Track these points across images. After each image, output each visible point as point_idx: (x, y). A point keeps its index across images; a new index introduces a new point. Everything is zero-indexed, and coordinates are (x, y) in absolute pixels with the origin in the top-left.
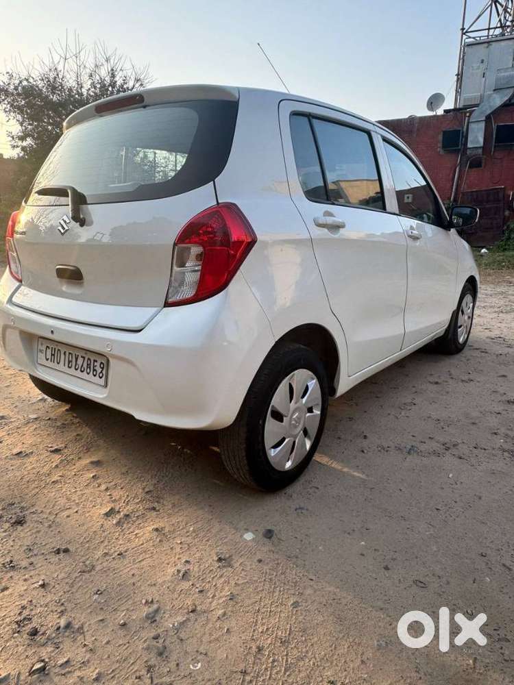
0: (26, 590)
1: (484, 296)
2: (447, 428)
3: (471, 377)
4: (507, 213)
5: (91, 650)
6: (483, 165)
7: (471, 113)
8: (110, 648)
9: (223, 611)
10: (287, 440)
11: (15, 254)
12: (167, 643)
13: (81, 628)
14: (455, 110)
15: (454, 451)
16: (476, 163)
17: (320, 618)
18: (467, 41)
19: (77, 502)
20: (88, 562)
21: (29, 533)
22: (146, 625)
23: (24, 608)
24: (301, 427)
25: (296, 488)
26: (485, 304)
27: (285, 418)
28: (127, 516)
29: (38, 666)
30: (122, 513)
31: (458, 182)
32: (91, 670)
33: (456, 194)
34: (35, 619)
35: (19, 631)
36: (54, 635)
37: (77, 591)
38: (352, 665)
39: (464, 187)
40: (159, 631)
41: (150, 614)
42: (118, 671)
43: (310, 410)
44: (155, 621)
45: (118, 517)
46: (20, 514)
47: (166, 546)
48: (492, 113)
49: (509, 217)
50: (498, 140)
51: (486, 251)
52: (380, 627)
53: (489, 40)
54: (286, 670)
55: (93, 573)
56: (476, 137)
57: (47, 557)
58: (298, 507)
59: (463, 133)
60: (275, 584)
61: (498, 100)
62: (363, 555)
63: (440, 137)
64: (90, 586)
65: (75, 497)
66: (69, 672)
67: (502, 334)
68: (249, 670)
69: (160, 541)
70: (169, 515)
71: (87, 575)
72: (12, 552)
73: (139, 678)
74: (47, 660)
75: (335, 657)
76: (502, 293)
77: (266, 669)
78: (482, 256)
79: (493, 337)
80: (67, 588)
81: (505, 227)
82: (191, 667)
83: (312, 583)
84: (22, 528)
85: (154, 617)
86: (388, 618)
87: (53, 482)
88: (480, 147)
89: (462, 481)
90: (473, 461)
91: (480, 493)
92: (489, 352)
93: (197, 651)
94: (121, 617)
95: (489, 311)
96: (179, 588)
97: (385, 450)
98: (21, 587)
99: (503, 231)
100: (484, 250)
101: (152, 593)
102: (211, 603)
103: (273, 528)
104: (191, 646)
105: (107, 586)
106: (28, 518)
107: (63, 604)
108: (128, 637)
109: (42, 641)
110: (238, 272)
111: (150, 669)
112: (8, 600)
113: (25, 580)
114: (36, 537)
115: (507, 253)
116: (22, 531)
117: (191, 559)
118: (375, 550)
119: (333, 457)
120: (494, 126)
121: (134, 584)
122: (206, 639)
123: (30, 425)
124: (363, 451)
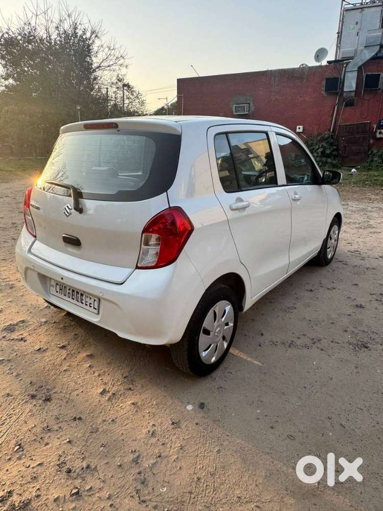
0: (60, 445)
1: (350, 213)
2: (314, 327)
3: (334, 286)
4: (371, 141)
5: (103, 481)
6: (355, 104)
7: (347, 64)
8: (113, 480)
9: (177, 456)
10: (212, 346)
11: (30, 218)
12: (146, 476)
13: (96, 468)
14: (336, 61)
15: (318, 345)
16: (350, 103)
17: (233, 460)
18: (345, 6)
19: (82, 384)
20: (94, 426)
21: (55, 407)
22: (133, 465)
23: (60, 456)
24: (221, 336)
25: (217, 374)
26: (350, 220)
27: (211, 333)
28: (114, 394)
29: (75, 491)
30: (111, 393)
31: (336, 118)
32: (105, 492)
33: (334, 126)
34: (68, 463)
35: (60, 471)
36: (81, 473)
37: (90, 445)
38: (250, 488)
39: (340, 122)
40: (141, 469)
41: (134, 459)
42: (120, 493)
43: (227, 324)
44: (138, 463)
45: (109, 395)
46: (48, 394)
47: (140, 415)
48: (363, 65)
49: (373, 144)
50: (366, 86)
51: (355, 170)
52: (267, 464)
53: (362, 6)
54: (214, 491)
55: (98, 433)
56: (350, 83)
57: (69, 423)
58: (219, 387)
59: (341, 79)
60: (206, 438)
61: (368, 55)
62: (258, 419)
63: (324, 83)
64: (98, 442)
65: (80, 381)
66: (93, 494)
67: (358, 248)
68: (193, 491)
69: (136, 411)
70: (140, 393)
71: (95, 435)
72: (47, 420)
73: (132, 497)
74: (79, 487)
75: (242, 482)
76: (363, 210)
77: (203, 491)
78: (351, 174)
79: (352, 250)
80: (84, 443)
81: (370, 152)
82: (161, 490)
83: (228, 438)
84: (50, 404)
85: (137, 460)
86: (272, 459)
87: (64, 370)
88: (353, 91)
89: (322, 367)
90: (330, 352)
91: (332, 375)
92: (348, 264)
93: (163, 481)
94: (118, 461)
95: (352, 227)
96: (150, 442)
97: (274, 344)
98: (56, 443)
99: (368, 155)
100: (353, 170)
101: (134, 446)
102: (169, 451)
103: (205, 402)
104: (160, 478)
105: (107, 442)
106: (53, 396)
107: (83, 454)
108: (123, 473)
109: (74, 476)
110: (183, 250)
111: (138, 491)
112: (51, 451)
113: (58, 438)
114: (60, 410)
115: (370, 173)
116: (50, 405)
117: (156, 423)
118: (266, 416)
119: (241, 350)
120: (364, 75)
121: (123, 440)
122: (168, 473)
123: (43, 327)
124: (260, 345)
